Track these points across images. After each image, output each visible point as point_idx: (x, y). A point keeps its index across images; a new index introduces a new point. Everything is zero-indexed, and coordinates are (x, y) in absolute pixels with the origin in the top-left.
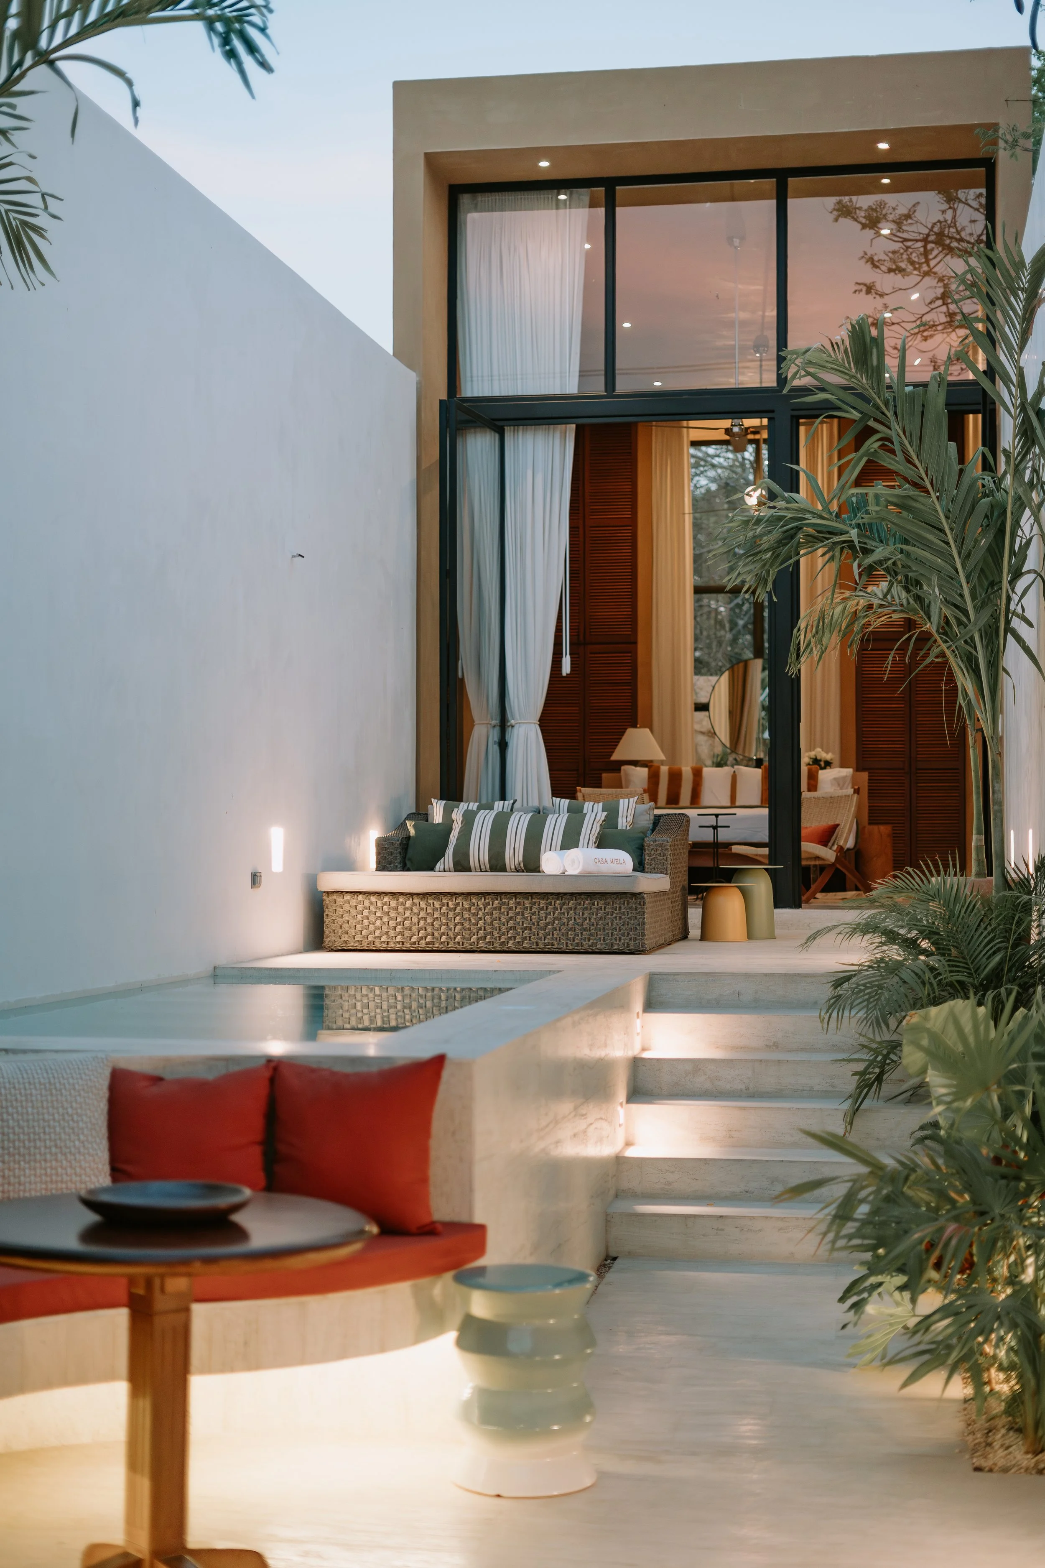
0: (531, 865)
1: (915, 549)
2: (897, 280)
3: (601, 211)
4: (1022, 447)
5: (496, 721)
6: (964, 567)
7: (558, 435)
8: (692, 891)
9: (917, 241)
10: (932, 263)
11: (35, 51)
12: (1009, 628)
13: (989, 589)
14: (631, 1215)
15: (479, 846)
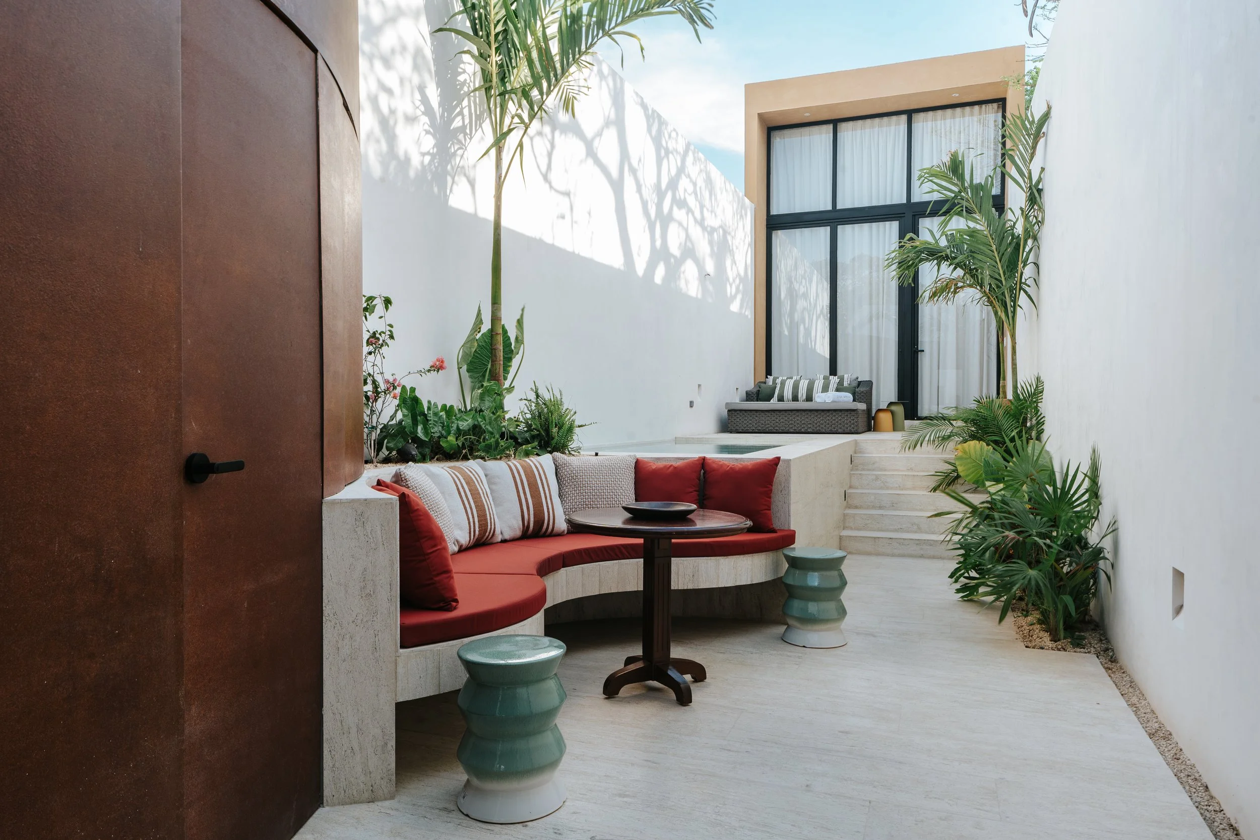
0: (809, 398)
4: (1029, 206)
6: (1000, 261)
11: (603, 30)
12: (1021, 288)
13: (1011, 271)
14: (851, 536)
15: (788, 393)
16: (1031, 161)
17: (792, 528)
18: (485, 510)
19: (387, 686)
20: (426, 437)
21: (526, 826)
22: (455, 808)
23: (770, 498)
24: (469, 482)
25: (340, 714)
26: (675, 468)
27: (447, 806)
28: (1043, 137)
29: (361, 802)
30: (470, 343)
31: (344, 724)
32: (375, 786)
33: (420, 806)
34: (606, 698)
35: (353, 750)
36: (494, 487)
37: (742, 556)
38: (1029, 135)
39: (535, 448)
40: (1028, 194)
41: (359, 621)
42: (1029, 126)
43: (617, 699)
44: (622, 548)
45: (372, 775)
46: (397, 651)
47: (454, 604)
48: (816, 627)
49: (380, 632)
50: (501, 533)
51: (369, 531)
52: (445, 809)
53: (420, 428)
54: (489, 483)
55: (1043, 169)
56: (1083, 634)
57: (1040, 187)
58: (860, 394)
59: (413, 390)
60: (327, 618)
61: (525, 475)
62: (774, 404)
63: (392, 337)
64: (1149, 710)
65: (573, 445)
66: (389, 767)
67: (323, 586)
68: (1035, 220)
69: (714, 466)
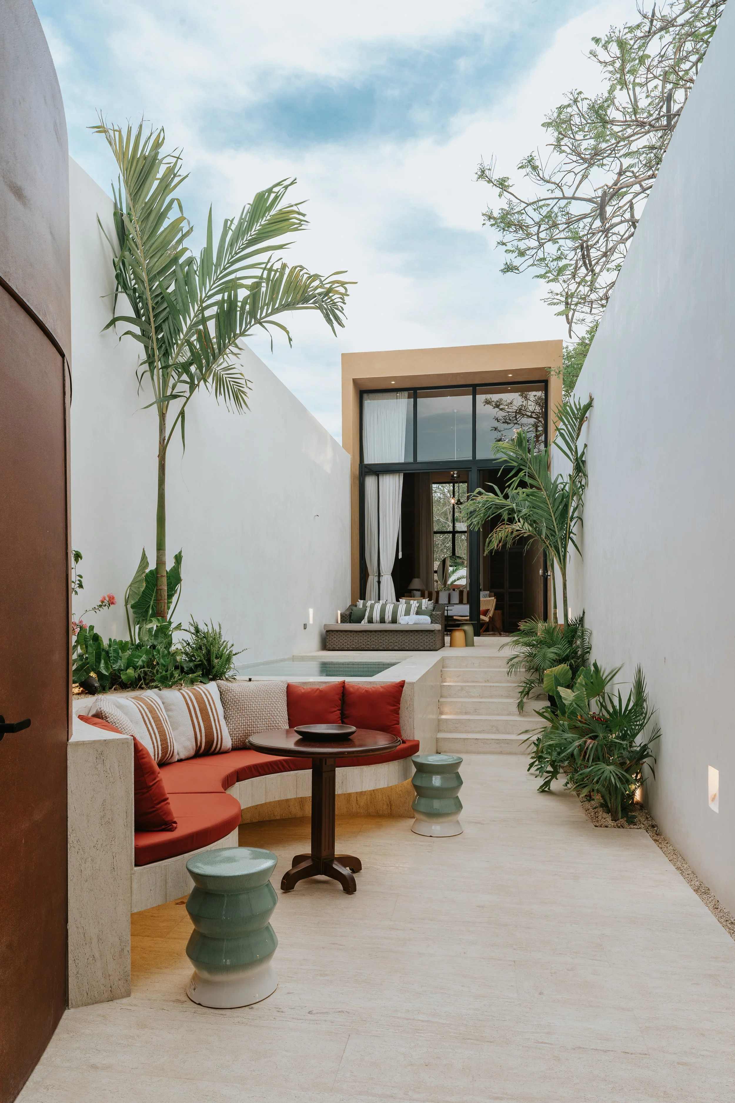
0: (394, 621)
1: (536, 510)
2: (506, 426)
3: (412, 400)
4: (576, 474)
5: (377, 575)
6: (554, 515)
7: (397, 476)
8: (446, 630)
9: (513, 412)
10: (518, 420)
11: (255, 318)
12: (569, 537)
13: (562, 524)
14: (445, 738)
15: (376, 615)
16: (577, 439)
17: (416, 739)
18: (166, 734)
19: (124, 900)
20: (107, 672)
21: (252, 1008)
22: (187, 999)
23: (398, 714)
24: (152, 711)
25: (83, 927)
26: (321, 691)
27: (178, 997)
28: (586, 420)
29: (102, 1002)
30: (138, 583)
31: (86, 936)
32: (114, 987)
33: (155, 1000)
34: (284, 893)
35: (94, 957)
36: (170, 713)
37: (380, 764)
38: (576, 419)
39: (199, 676)
40: (575, 465)
41: (99, 846)
42: (576, 412)
43: (292, 893)
44: (284, 762)
45: (111, 978)
46: (132, 869)
47: (175, 825)
48: (441, 820)
49: (117, 853)
50: (178, 754)
51: (108, 767)
52: (178, 1001)
53: (102, 665)
54: (167, 710)
55: (586, 446)
56: (634, 814)
57: (583, 459)
58: (436, 616)
59: (92, 628)
60: (71, 845)
61: (197, 702)
62: (364, 625)
63: (81, 586)
64: (690, 872)
65: (229, 674)
66: (126, 970)
67: (67, 817)
68: (579, 485)
69: (351, 689)
